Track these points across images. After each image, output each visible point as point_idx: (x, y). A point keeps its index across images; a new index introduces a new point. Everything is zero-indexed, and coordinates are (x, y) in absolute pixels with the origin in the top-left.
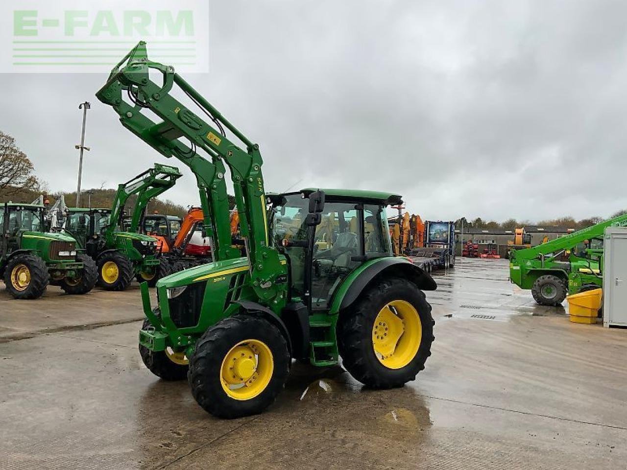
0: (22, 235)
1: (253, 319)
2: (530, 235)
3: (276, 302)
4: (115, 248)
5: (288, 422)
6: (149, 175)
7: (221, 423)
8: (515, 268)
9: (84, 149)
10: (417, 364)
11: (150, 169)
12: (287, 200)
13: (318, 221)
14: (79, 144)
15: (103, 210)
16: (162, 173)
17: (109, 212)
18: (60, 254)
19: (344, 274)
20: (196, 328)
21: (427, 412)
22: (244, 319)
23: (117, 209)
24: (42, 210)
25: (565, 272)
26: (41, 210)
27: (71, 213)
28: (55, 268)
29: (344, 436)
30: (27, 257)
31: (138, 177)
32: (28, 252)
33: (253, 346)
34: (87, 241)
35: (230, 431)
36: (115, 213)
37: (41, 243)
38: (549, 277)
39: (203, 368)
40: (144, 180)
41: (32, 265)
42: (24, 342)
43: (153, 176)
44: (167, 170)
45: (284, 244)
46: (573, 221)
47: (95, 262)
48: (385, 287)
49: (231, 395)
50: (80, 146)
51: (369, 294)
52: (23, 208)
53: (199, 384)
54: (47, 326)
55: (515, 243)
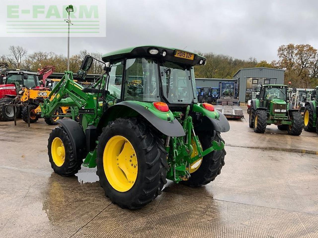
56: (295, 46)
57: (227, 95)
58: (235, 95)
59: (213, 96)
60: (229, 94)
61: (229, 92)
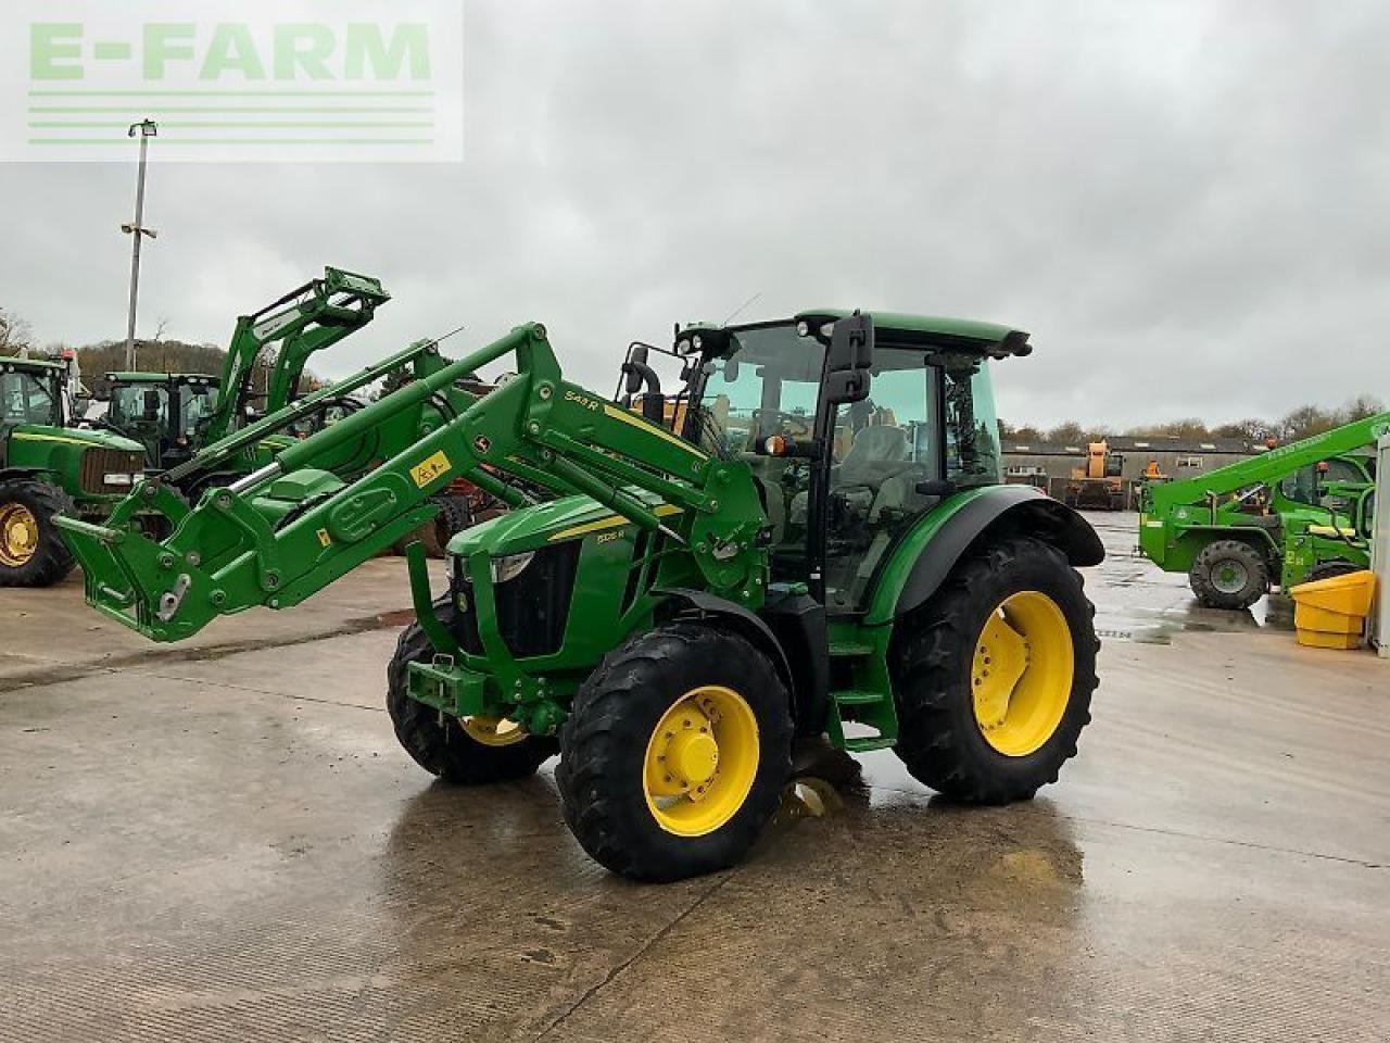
0: (10, 435)
1: (715, 636)
2: (1121, 457)
3: (746, 593)
4: (231, 469)
5: (812, 891)
6: (311, 295)
7: (645, 892)
8: (1151, 524)
9: (143, 234)
10: (1063, 744)
11: (315, 281)
12: (741, 343)
13: (863, 391)
14: (131, 221)
15: (198, 378)
16: (344, 290)
17: (214, 383)
18: (107, 481)
19: (898, 526)
20: (558, 658)
21: (1078, 857)
22: (694, 635)
23: (233, 376)
24: (58, 374)
25: (1266, 532)
26: (54, 374)
27: (120, 384)
28: (96, 513)
29: (968, 926)
30: (26, 485)
31: (283, 301)
32: (30, 475)
33: (707, 701)
34: (164, 450)
35: (680, 914)
36: (229, 388)
37: (60, 451)
38: (1230, 546)
39: (605, 759)
40: (301, 307)
41: (42, 505)
42: (60, 690)
43: (323, 297)
44: (357, 284)
45: (771, 449)
46: (1201, 430)
47: (188, 499)
48: (999, 558)
49: (665, 824)
50: (132, 228)
51: (966, 577)
52: (11, 369)
53: (594, 801)
54: (103, 650)
55: (1087, 474)
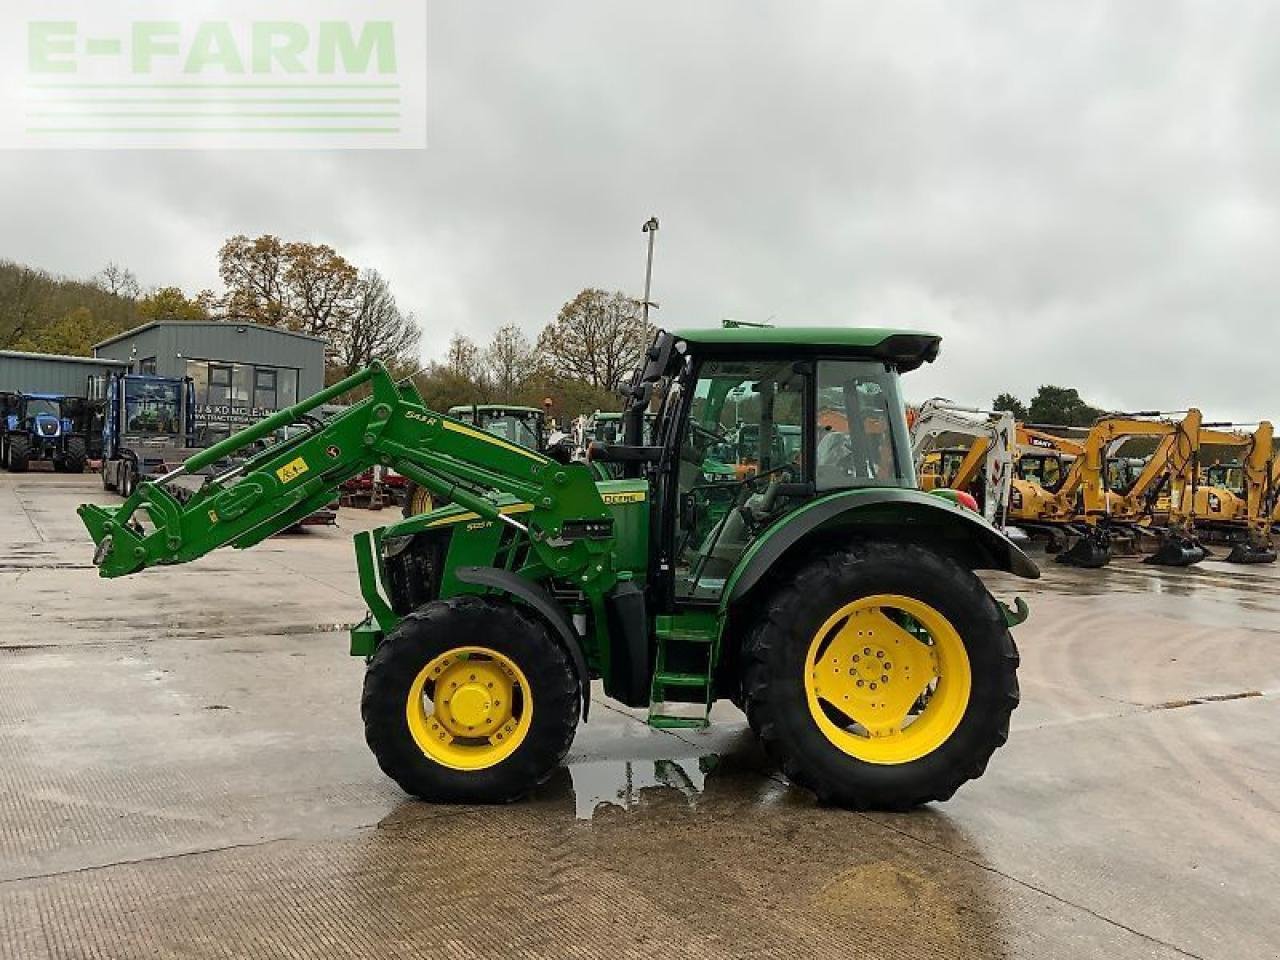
3: (585, 578)
9: (650, 307)
33: (502, 663)
56: (282, 244)
57: (152, 429)
58: (188, 432)
59: (40, 432)
60: (161, 426)
61: (158, 417)
